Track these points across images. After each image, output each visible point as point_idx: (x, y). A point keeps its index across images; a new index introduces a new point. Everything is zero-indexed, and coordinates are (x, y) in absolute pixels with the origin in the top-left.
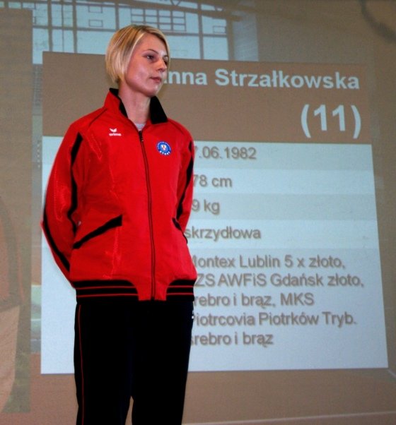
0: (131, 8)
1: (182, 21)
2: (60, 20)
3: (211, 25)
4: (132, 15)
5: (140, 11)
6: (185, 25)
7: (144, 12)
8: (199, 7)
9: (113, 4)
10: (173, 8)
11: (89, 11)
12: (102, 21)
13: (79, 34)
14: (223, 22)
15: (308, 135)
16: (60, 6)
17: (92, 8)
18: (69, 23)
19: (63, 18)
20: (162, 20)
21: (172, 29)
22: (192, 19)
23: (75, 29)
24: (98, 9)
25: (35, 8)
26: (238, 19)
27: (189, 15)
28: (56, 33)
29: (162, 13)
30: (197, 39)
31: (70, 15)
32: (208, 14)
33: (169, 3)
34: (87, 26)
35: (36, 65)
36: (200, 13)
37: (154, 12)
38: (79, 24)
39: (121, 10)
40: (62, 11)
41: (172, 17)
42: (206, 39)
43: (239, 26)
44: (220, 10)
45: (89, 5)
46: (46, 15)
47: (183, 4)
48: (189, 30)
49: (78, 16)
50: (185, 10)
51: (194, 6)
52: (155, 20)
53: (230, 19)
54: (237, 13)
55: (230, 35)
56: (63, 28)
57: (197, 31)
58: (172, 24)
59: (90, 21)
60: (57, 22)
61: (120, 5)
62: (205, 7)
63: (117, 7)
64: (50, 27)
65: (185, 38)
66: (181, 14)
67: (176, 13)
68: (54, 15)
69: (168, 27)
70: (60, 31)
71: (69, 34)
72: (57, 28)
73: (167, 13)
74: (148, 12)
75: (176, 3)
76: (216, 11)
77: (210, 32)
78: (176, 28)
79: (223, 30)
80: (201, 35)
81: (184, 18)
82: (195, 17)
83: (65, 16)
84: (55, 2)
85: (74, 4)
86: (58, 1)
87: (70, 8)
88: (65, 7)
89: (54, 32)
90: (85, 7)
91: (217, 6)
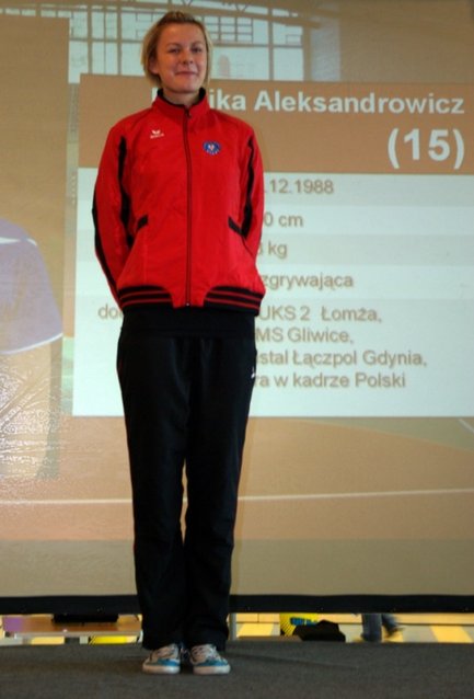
1: (248, 30)
2: (102, 31)
3: (283, 33)
6: (252, 34)
8: (270, 12)
10: (237, 14)
11: (137, 20)
13: (125, 46)
14: (298, 31)
15: (396, 165)
16: (102, 15)
17: (140, 17)
18: (113, 34)
19: (105, 28)
20: (224, 29)
21: (236, 39)
22: (261, 27)
23: (120, 41)
24: (148, 17)
25: (73, 17)
26: (317, 26)
27: (257, 23)
28: (97, 47)
29: (224, 20)
30: (265, 51)
31: (115, 24)
32: (281, 20)
33: (233, 9)
34: (134, 38)
35: (72, 85)
36: (271, 19)
37: (214, 20)
38: (125, 35)
40: (104, 20)
41: (236, 25)
42: (277, 52)
43: (316, 34)
44: (295, 15)
45: (136, 13)
46: (85, 25)
47: (251, 9)
48: (256, 41)
49: (124, 25)
50: (253, 16)
51: (263, 11)
52: (216, 29)
53: (307, 25)
54: (317, 19)
55: (306, 45)
56: (106, 40)
57: (265, 41)
58: (236, 33)
59: (137, 31)
60: (98, 33)
62: (277, 13)
64: (90, 40)
65: (251, 50)
66: (247, 21)
67: (241, 21)
68: (94, 24)
69: (232, 37)
70: (102, 44)
71: (112, 47)
72: (98, 40)
73: (231, 20)
75: (241, 8)
76: (291, 17)
77: (283, 42)
78: (241, 38)
79: (298, 40)
80: (271, 46)
81: (252, 25)
82: (265, 24)
83: (108, 26)
84: (98, 11)
85: (119, 12)
86: (100, 7)
87: (115, 16)
88: (108, 15)
89: (94, 45)
90: (133, 16)
91: (291, 10)
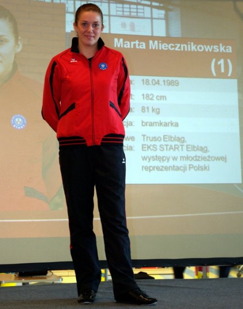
0: (116, 3)
1: (142, 11)
3: (157, 13)
4: (117, 7)
5: (121, 5)
6: (144, 13)
7: (123, 6)
8: (151, 3)
9: (107, 1)
10: (137, 4)
14: (163, 12)
20: (132, 10)
21: (137, 15)
25: (67, 3)
26: (170, 10)
27: (146, 8)
29: (132, 6)
30: (149, 21)
32: (155, 7)
33: (136, 1)
35: (67, 33)
36: (151, 6)
37: (128, 6)
39: (111, 5)
41: (137, 9)
42: (154, 21)
43: (171, 14)
44: (162, 5)
47: (144, 2)
48: (146, 16)
50: (144, 5)
51: (148, 3)
52: (128, 10)
53: (167, 10)
54: (171, 7)
55: (167, 18)
57: (150, 16)
58: (137, 12)
61: (111, 2)
62: (154, 4)
63: (109, 3)
65: (143, 20)
66: (141, 7)
67: (139, 7)
69: (135, 14)
73: (135, 6)
74: (125, 6)
75: (139, 1)
76: (160, 6)
77: (157, 17)
78: (139, 14)
79: (163, 16)
80: (152, 18)
81: (143, 9)
82: (149, 9)
91: (160, 3)
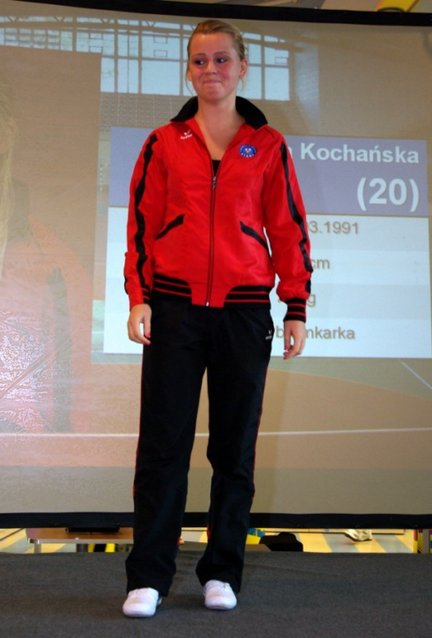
2: (126, 50)
11: (155, 42)
12: (167, 52)
13: (144, 63)
16: (126, 37)
17: (157, 39)
18: (135, 53)
19: (129, 48)
23: (140, 59)
24: (164, 39)
28: (122, 63)
31: (136, 45)
34: (152, 56)
38: (144, 54)
40: (128, 42)
45: (154, 36)
46: (113, 44)
47: (248, 36)
49: (144, 47)
56: (129, 58)
59: (155, 51)
60: (122, 52)
64: (116, 57)
68: (120, 45)
70: (126, 61)
71: (134, 64)
72: (123, 58)
83: (131, 46)
84: (122, 33)
85: (140, 35)
86: (125, 31)
87: (136, 38)
88: (131, 38)
89: (120, 61)
90: (151, 38)
